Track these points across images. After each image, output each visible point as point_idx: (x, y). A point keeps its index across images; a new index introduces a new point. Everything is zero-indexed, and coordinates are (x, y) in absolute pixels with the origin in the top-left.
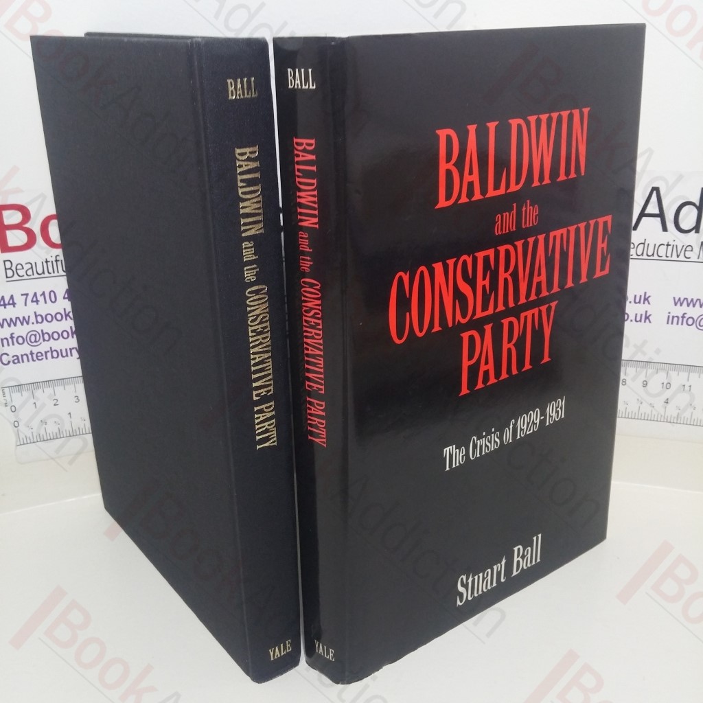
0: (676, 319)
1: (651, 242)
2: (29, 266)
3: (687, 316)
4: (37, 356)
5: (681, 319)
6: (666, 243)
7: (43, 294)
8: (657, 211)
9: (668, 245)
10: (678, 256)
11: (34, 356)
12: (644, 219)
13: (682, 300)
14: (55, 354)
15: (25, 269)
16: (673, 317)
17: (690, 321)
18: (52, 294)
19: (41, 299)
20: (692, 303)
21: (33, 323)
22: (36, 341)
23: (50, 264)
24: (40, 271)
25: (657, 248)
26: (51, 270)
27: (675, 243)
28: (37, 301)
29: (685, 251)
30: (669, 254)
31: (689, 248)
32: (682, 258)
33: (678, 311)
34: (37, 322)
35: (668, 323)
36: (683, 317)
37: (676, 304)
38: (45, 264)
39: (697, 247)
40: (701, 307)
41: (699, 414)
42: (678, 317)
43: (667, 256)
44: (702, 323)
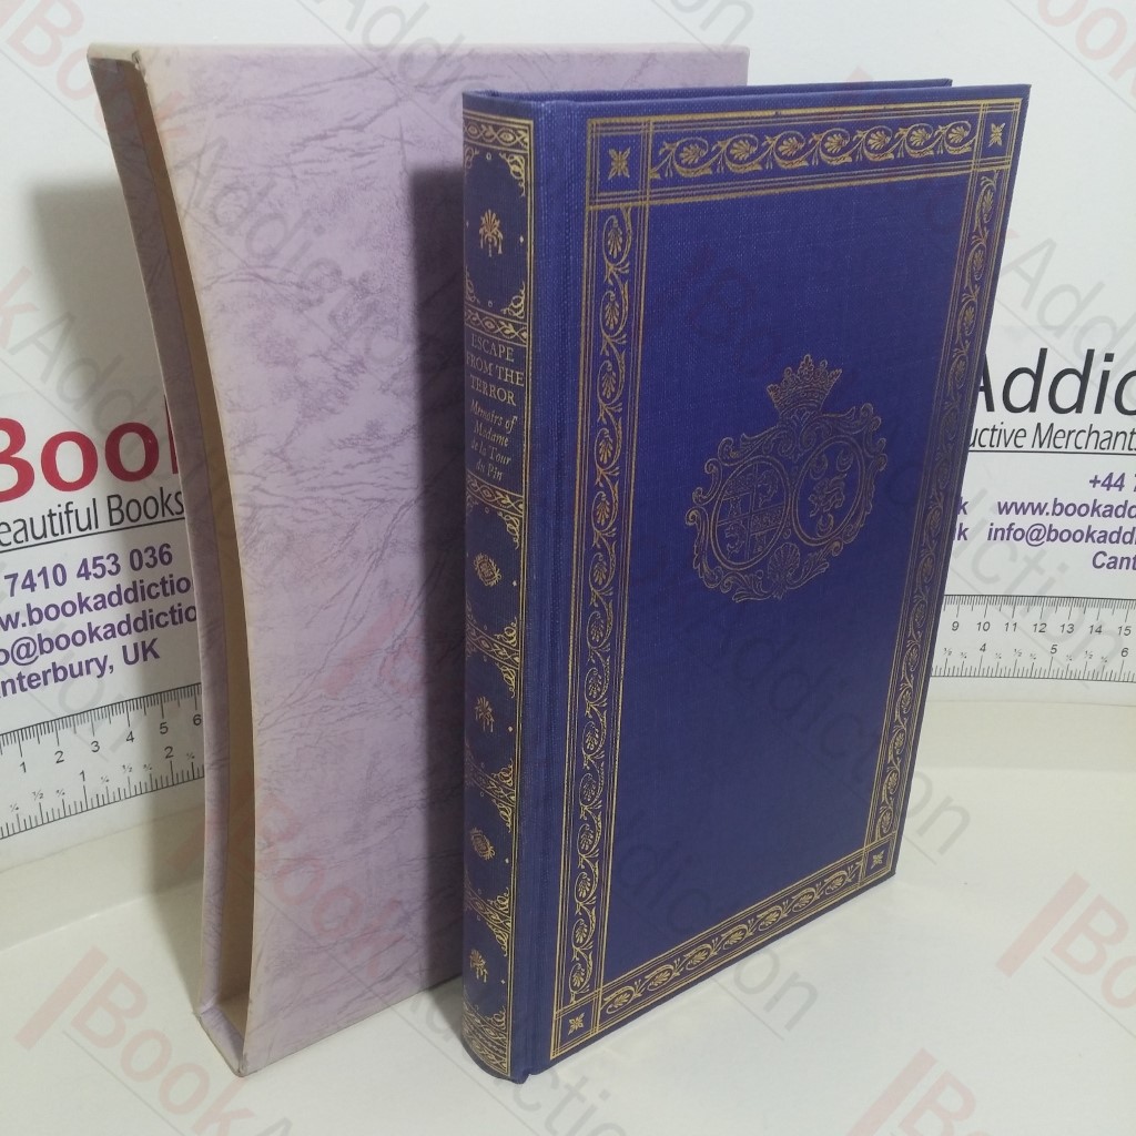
0: (1000, 533)
2: (20, 525)
3: (1015, 527)
4: (30, 681)
5: (1006, 532)
6: (990, 428)
7: (44, 571)
9: (994, 430)
10: (1006, 446)
11: (25, 681)
13: (1009, 505)
14: (60, 674)
15: (13, 531)
16: (997, 530)
17: (1019, 535)
18: (59, 569)
19: (39, 581)
20: (1021, 509)
21: (24, 625)
22: (28, 656)
23: (56, 519)
24: (38, 534)
25: (979, 434)
26: (57, 530)
27: (1003, 427)
28: (32, 586)
29: (1016, 436)
30: (994, 443)
31: (1022, 433)
32: (1011, 446)
33: (1003, 521)
34: (32, 622)
35: (989, 539)
36: (1010, 529)
37: (1001, 513)
38: (48, 520)
39: (1031, 432)
40: (1034, 513)
41: (1025, 663)
42: (1003, 530)
43: (991, 446)
44: (1034, 537)
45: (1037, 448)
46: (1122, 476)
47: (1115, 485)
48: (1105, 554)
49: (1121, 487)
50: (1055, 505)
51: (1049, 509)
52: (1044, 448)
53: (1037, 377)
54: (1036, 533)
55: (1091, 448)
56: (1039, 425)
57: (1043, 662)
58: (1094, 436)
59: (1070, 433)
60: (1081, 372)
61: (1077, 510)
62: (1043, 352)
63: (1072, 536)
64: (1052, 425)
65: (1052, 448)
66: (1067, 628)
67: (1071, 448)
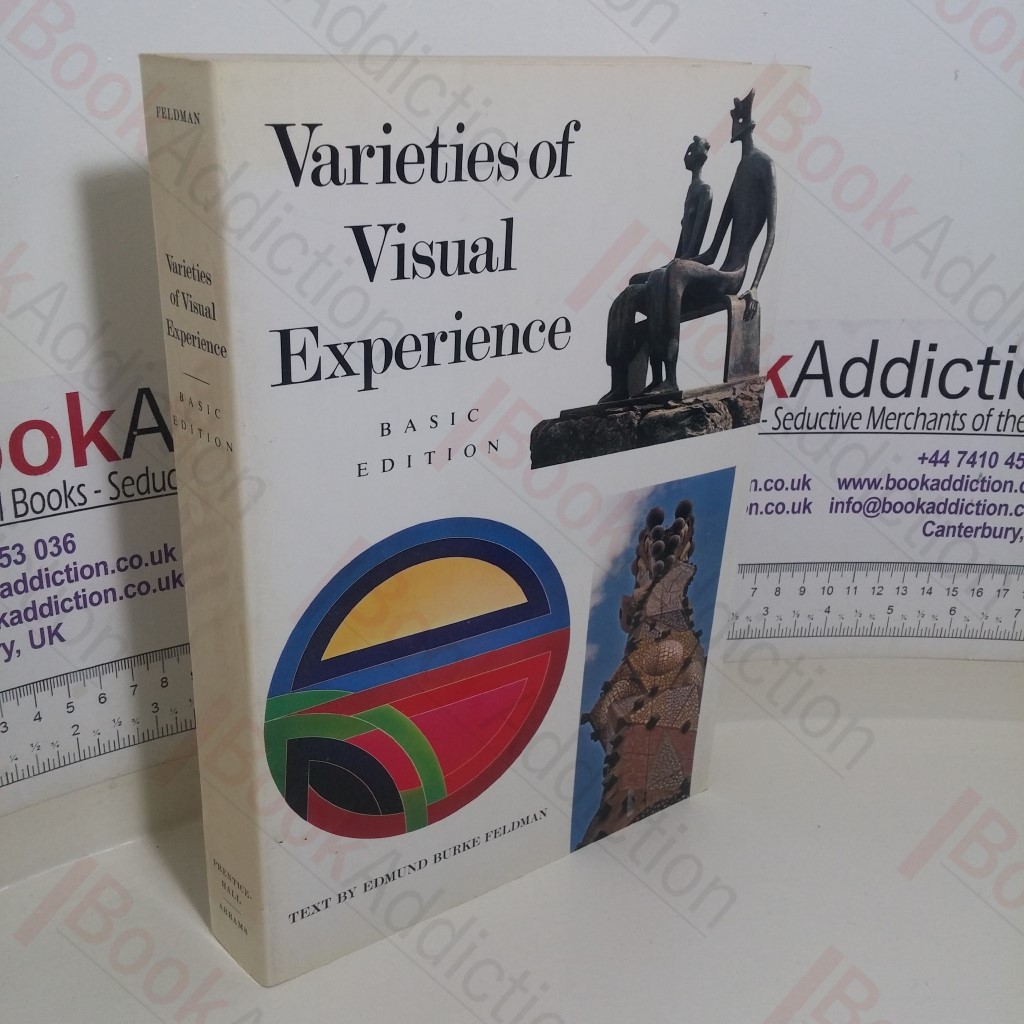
0: (840, 506)
1: (813, 411)
3: (853, 501)
5: (846, 505)
6: (830, 412)
8: (819, 371)
9: (833, 413)
10: (844, 428)
12: (805, 382)
13: (848, 480)
16: (837, 504)
17: (857, 507)
20: (858, 484)
25: (819, 418)
27: (840, 411)
29: (853, 419)
30: (833, 425)
31: (857, 416)
32: (848, 428)
33: (843, 495)
35: (831, 512)
36: (849, 502)
37: (840, 488)
39: (866, 414)
40: (870, 488)
41: (865, 622)
42: (843, 503)
43: (831, 428)
44: (871, 508)
45: (871, 429)
46: (947, 454)
47: (941, 462)
48: (933, 523)
49: (946, 463)
50: (888, 480)
51: (883, 484)
52: (878, 429)
53: (870, 366)
54: (872, 506)
55: (919, 429)
56: (872, 409)
57: (880, 622)
58: (921, 418)
59: (900, 415)
60: (909, 360)
61: (908, 485)
62: (875, 343)
63: (903, 507)
64: (884, 408)
65: (885, 430)
66: (902, 590)
67: (902, 429)
